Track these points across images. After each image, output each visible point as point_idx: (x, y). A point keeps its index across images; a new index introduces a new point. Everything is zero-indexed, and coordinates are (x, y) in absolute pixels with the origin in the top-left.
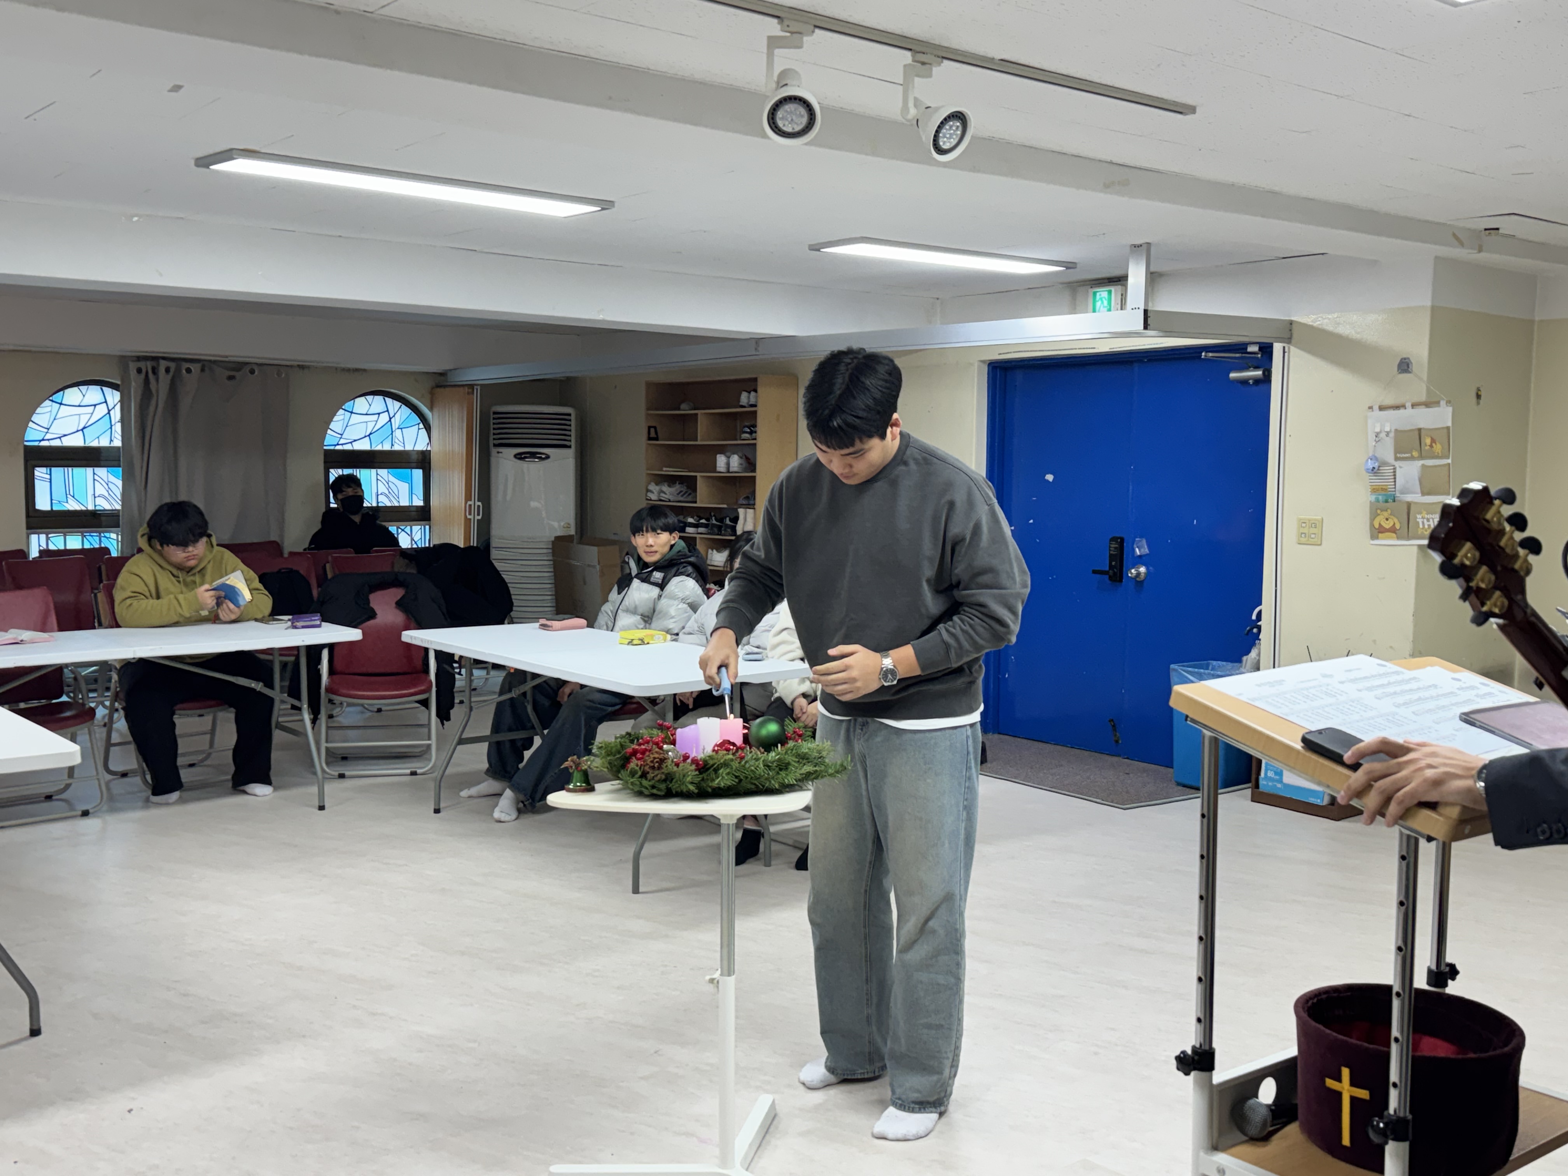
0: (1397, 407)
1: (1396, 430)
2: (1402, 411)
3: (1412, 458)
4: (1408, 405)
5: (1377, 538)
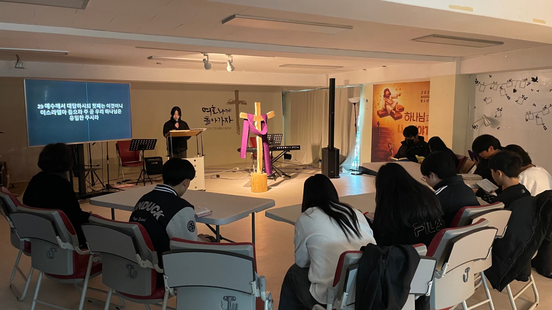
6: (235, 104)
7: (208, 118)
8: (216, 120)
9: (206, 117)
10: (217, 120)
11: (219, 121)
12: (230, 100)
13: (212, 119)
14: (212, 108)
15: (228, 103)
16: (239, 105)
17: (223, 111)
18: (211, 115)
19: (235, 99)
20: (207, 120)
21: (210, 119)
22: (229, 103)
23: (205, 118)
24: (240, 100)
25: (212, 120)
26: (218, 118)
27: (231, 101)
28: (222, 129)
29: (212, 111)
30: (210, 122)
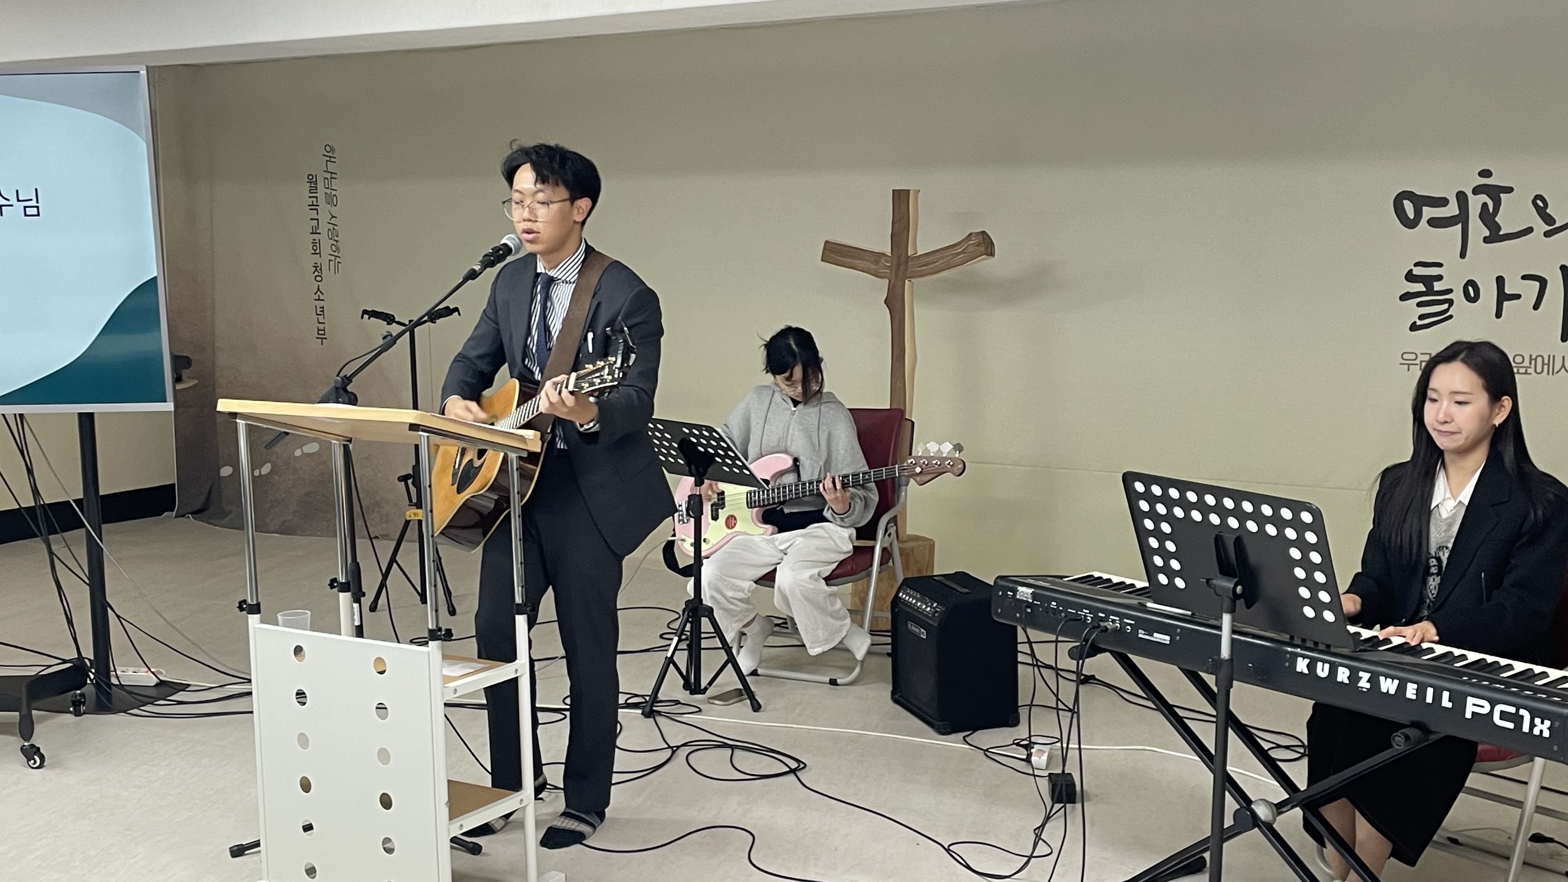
7: (1439, 278)
8: (1503, 297)
9: (1416, 265)
10: (1518, 297)
11: (1536, 307)
13: (1471, 283)
14: (1476, 191)
18: (1463, 255)
20: (1430, 291)
21: (1452, 279)
23: (1410, 277)
25: (1471, 290)
26: (1524, 277)
28: (1556, 370)
29: (1481, 216)
30: (1446, 306)
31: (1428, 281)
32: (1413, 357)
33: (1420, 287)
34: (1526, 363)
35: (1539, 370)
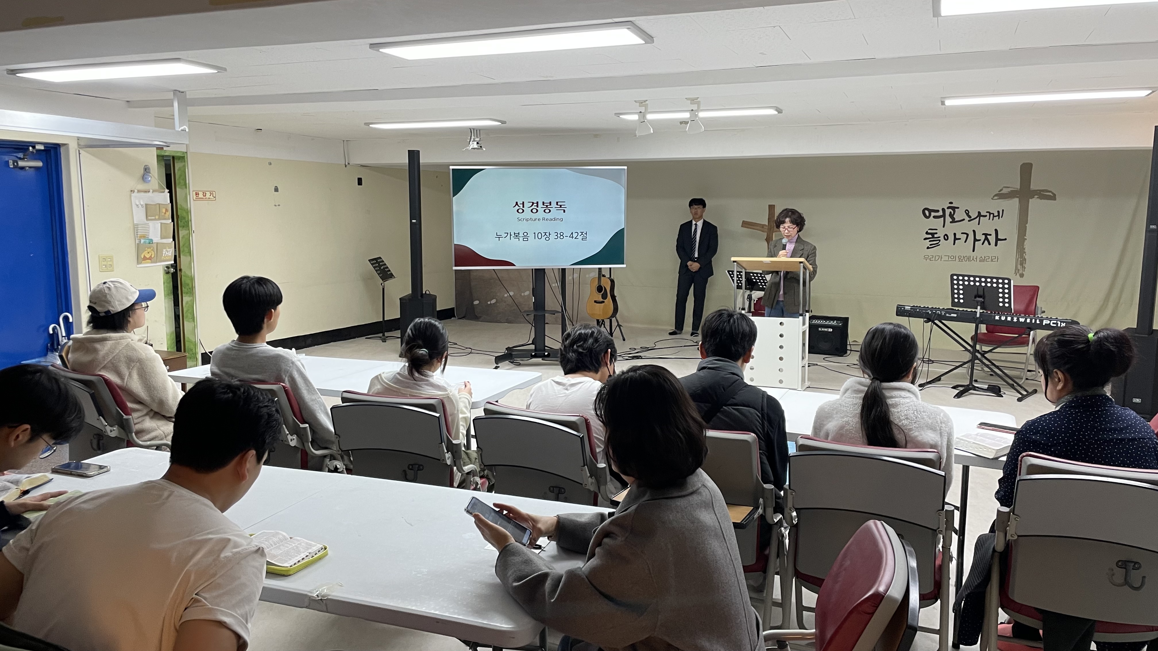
0: (145, 192)
1: (146, 205)
2: (147, 194)
3: (155, 219)
4: (151, 191)
5: (141, 263)
6: (1016, 200)
7: (936, 233)
8: (955, 239)
9: (929, 229)
10: (960, 239)
11: (965, 242)
12: (1004, 189)
13: (946, 235)
14: (948, 208)
15: (995, 195)
16: (1030, 200)
17: (980, 215)
18: (944, 227)
19: (1019, 187)
20: (933, 237)
21: (940, 234)
22: (1001, 196)
23: (927, 233)
24: (1033, 187)
25: (946, 237)
26: (962, 233)
27: (1005, 191)
28: (971, 259)
29: (949, 215)
30: (938, 241)
31: (933, 234)
32: (927, 257)
33: (930, 236)
34: (962, 258)
35: (966, 260)
